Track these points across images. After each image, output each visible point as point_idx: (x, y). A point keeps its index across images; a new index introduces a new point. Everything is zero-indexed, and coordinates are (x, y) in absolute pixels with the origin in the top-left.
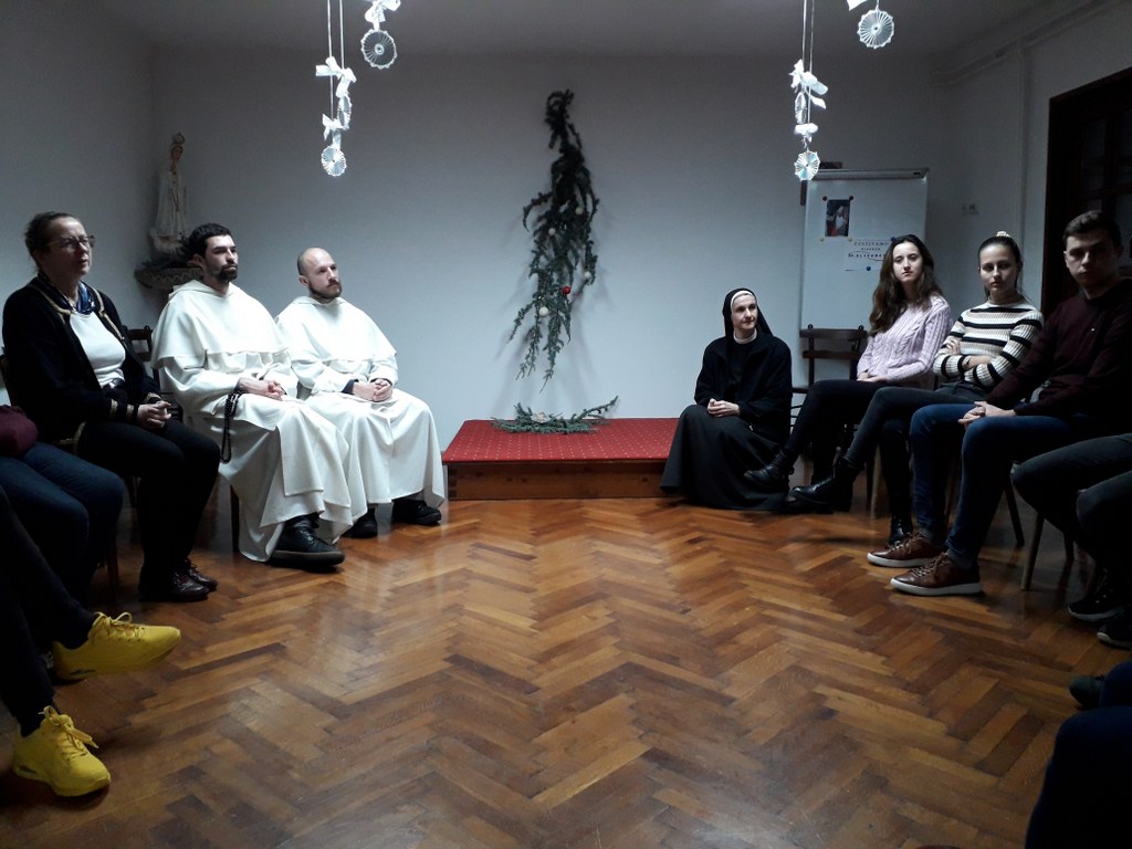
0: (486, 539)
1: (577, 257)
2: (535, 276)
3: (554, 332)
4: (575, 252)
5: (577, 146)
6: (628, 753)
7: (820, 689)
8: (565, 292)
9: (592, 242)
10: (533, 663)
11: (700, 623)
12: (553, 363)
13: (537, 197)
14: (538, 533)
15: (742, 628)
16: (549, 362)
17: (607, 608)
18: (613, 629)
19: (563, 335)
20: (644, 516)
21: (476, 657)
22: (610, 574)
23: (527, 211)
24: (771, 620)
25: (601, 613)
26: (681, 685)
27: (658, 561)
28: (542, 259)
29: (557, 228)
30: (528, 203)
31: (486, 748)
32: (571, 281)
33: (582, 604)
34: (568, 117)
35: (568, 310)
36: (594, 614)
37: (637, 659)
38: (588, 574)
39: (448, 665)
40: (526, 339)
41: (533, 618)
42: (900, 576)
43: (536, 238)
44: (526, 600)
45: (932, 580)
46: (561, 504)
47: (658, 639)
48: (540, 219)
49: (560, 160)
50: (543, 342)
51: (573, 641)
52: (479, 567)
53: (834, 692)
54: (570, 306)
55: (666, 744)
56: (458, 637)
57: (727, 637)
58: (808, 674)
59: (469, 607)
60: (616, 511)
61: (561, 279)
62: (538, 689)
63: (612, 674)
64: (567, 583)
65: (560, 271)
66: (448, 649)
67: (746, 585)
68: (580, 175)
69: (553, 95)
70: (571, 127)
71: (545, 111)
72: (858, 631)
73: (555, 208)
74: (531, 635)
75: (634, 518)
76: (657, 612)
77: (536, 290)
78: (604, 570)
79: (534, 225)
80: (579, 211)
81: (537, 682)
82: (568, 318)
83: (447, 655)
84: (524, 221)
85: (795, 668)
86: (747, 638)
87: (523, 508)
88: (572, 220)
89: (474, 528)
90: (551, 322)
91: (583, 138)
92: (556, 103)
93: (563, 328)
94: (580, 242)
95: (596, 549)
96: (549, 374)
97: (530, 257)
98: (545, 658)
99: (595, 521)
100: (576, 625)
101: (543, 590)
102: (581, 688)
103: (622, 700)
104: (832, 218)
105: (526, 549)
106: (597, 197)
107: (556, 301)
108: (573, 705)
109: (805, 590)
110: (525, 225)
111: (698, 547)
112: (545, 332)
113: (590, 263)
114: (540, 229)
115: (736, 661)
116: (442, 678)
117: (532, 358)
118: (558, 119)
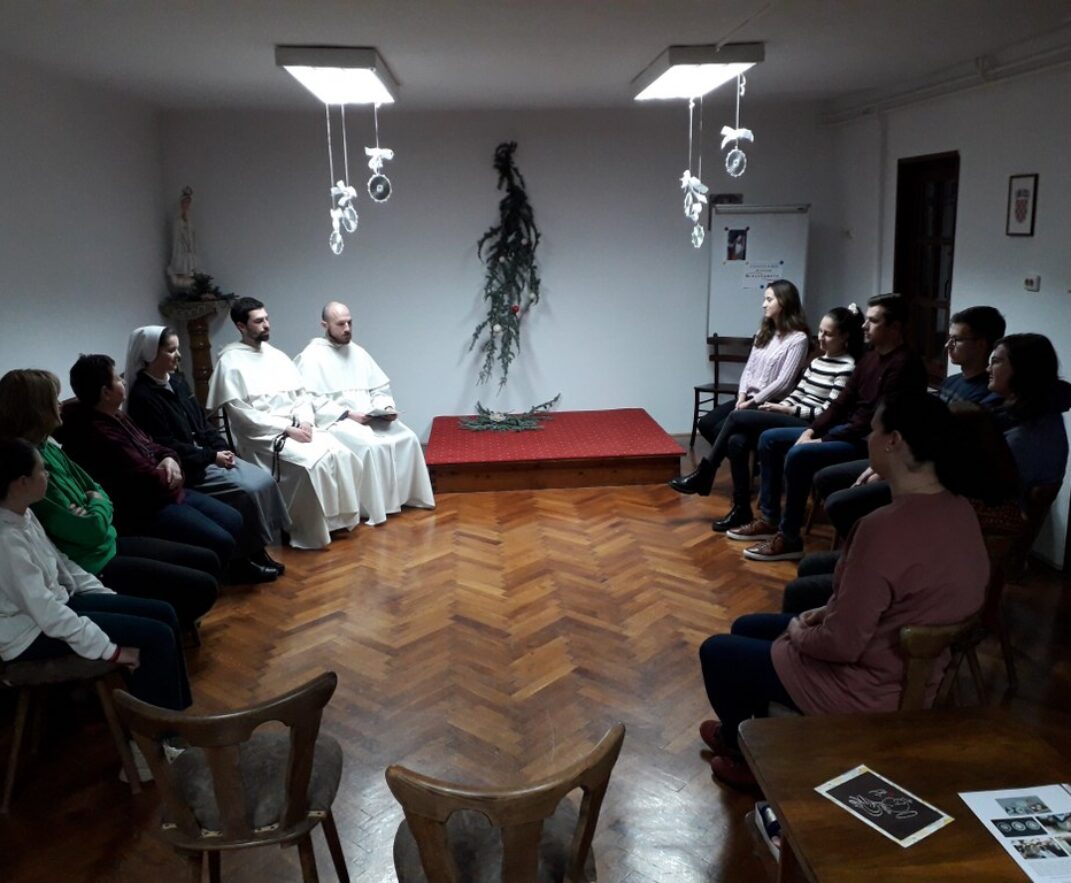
0: (464, 528)
1: (523, 281)
2: (489, 298)
3: (506, 344)
4: (521, 276)
5: (520, 186)
6: (565, 670)
7: (682, 630)
8: (514, 311)
9: (535, 267)
10: (506, 619)
11: (613, 589)
12: (506, 372)
13: (488, 231)
14: (502, 521)
15: (640, 591)
16: (503, 371)
17: (552, 580)
18: (555, 595)
19: (513, 347)
20: (580, 505)
21: (469, 616)
22: (555, 554)
23: (481, 244)
24: (658, 585)
25: (548, 583)
26: (597, 629)
27: (588, 543)
28: (495, 282)
29: (506, 256)
30: (482, 236)
31: (482, 670)
32: (519, 301)
33: (535, 577)
34: (513, 163)
35: (516, 325)
36: (544, 584)
37: (572, 614)
38: (539, 555)
39: (452, 622)
40: (483, 349)
41: (503, 588)
42: (751, 548)
43: (489, 265)
44: (497, 576)
45: (769, 551)
46: (517, 495)
47: (585, 600)
48: (491, 248)
49: (507, 198)
50: (497, 353)
51: (530, 604)
52: (463, 551)
53: (691, 631)
54: (519, 321)
55: (587, 664)
56: (456, 604)
57: (630, 596)
58: (676, 620)
59: (459, 583)
60: (559, 500)
61: (511, 299)
62: (509, 635)
63: (556, 623)
64: (526, 562)
65: (510, 291)
66: (450, 612)
67: (647, 560)
68: (525, 211)
69: (501, 146)
70: (516, 170)
71: (494, 158)
72: (714, 591)
73: (504, 238)
74: (503, 601)
75: (571, 506)
76: (584, 581)
77: (489, 310)
78: (550, 552)
79: (487, 253)
80: (524, 242)
81: (509, 631)
82: (518, 333)
83: (451, 615)
84: (479, 253)
85: (668, 617)
86: (641, 598)
87: (488, 498)
88: (518, 249)
89: (453, 519)
90: (503, 337)
91: (527, 180)
92: (503, 152)
93: (513, 341)
94: (525, 267)
95: (544, 534)
96: (503, 381)
97: (484, 281)
98: (513, 615)
99: (545, 510)
100: (531, 593)
101: (508, 570)
102: (536, 634)
103: (561, 640)
104: (732, 245)
105: (494, 536)
106: (539, 231)
107: (507, 319)
108: (532, 644)
109: (685, 561)
110: (480, 257)
111: (617, 530)
112: (499, 345)
113: (535, 285)
114: (491, 258)
115: (632, 613)
116: (450, 629)
117: (488, 366)
118: (504, 163)
